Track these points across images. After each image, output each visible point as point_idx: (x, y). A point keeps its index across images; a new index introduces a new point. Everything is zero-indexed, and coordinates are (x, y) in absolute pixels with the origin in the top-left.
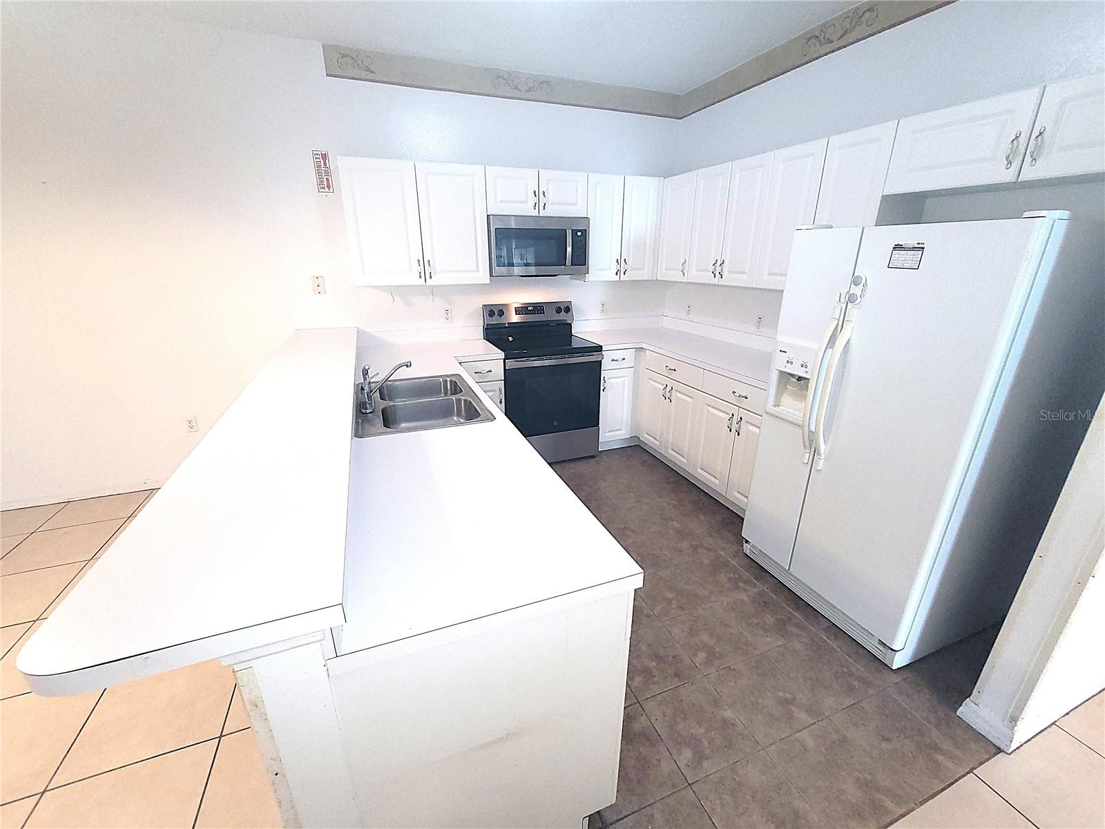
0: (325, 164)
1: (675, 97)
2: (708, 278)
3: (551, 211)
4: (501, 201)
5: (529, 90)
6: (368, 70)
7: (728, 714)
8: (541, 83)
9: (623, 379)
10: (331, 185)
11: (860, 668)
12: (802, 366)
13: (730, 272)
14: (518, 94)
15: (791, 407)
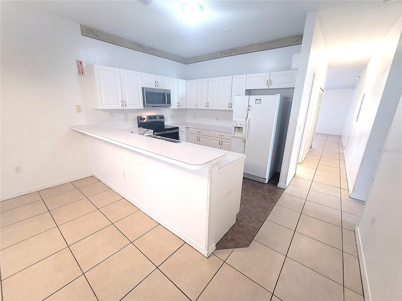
0: (81, 65)
1: (185, 59)
2: (204, 108)
3: (160, 87)
4: (146, 83)
5: (148, 51)
6: (97, 36)
7: (245, 198)
8: (151, 49)
9: (184, 137)
10: (83, 73)
11: (261, 185)
12: (240, 125)
13: (210, 106)
14: (144, 51)
15: (238, 134)
